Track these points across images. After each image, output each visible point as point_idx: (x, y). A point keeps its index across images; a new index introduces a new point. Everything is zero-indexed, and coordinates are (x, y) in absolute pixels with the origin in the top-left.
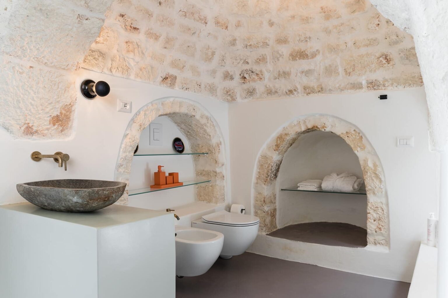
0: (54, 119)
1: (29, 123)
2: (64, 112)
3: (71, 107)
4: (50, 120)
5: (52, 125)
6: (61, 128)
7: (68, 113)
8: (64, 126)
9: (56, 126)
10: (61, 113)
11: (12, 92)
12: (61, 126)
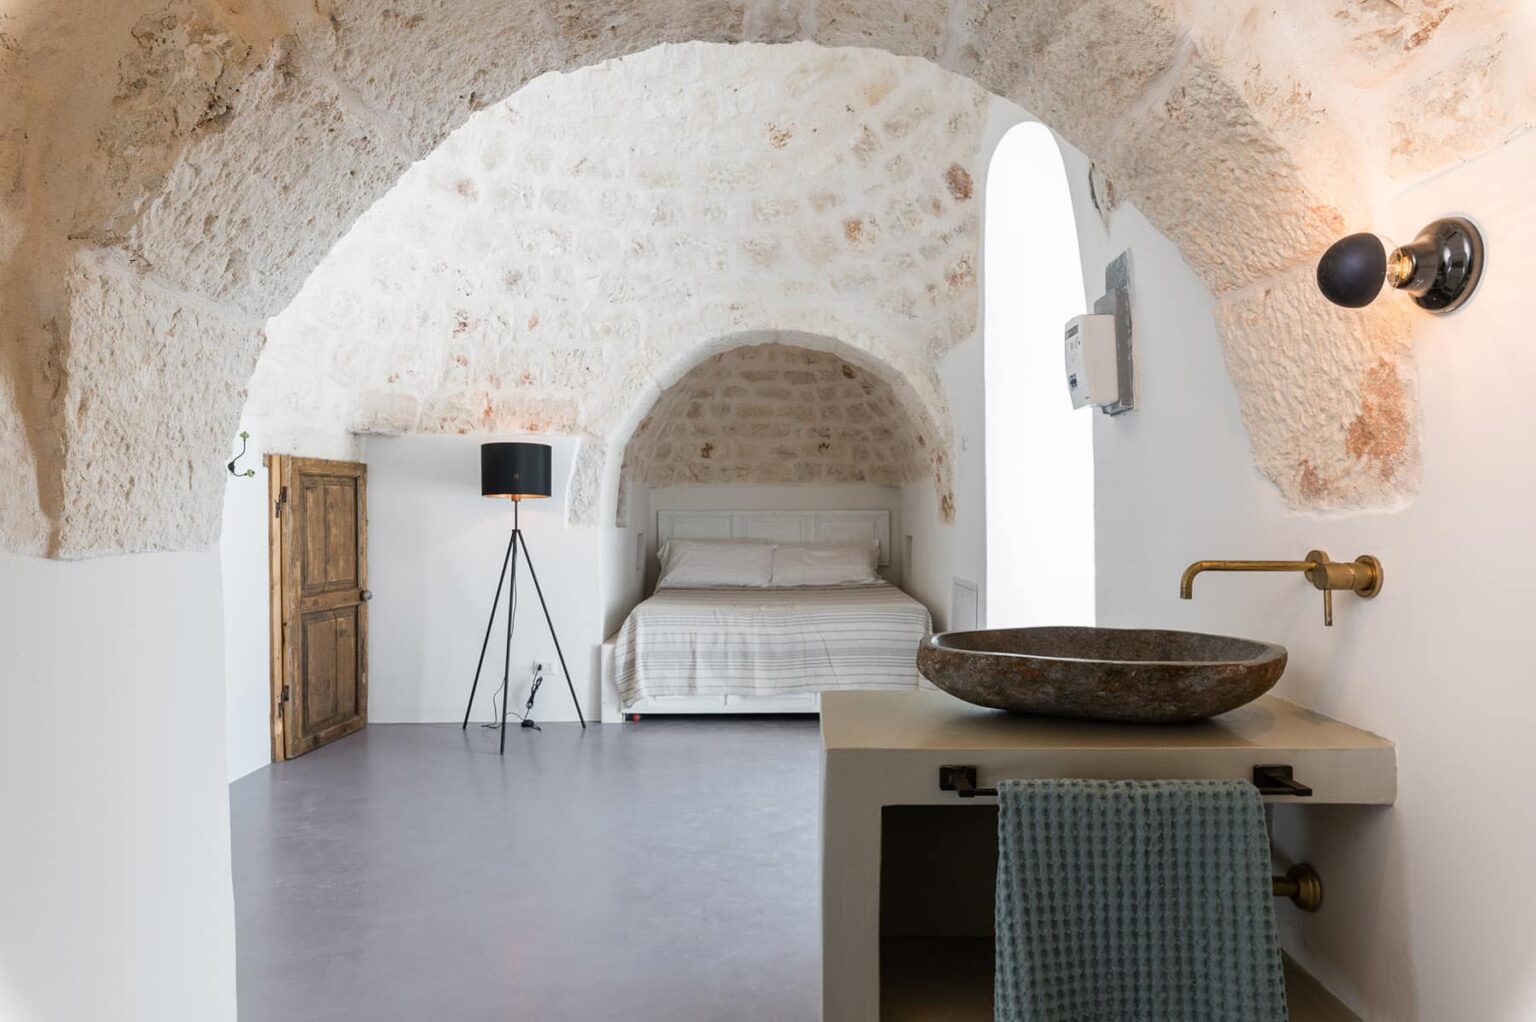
0: (1356, 434)
1: (1306, 462)
2: (1374, 400)
3: (1392, 374)
4: (1346, 440)
5: (1353, 455)
6: (1377, 463)
7: (1391, 401)
8: (1388, 454)
9: (1365, 458)
10: (1366, 407)
11: (1258, 382)
12: (1377, 455)
